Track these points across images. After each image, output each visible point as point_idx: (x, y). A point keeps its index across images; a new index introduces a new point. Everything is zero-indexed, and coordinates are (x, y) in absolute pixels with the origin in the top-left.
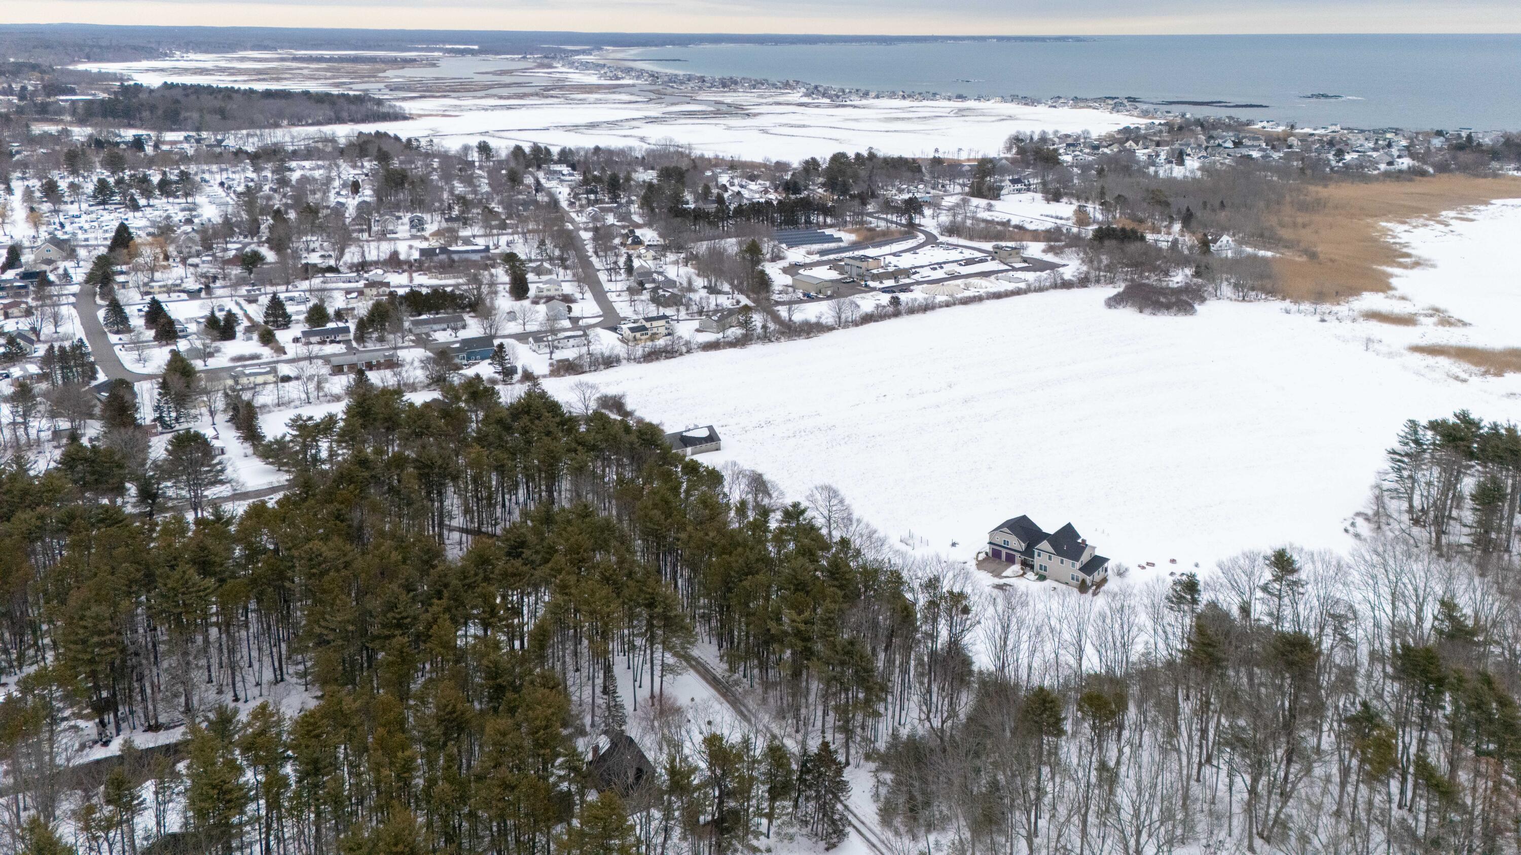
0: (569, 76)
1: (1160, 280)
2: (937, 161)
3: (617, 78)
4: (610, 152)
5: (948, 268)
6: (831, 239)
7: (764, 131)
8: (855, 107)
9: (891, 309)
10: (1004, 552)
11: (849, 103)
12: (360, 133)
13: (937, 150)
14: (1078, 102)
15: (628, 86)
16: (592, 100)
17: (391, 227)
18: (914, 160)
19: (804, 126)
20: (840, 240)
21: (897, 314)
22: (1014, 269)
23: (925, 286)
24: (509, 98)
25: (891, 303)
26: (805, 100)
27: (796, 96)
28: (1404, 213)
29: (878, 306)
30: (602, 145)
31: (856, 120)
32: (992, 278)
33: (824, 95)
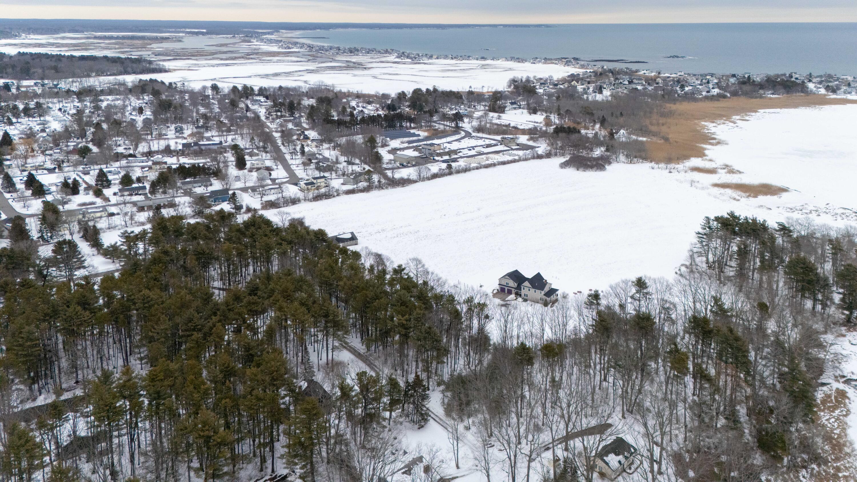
0: (261, 47)
1: (588, 154)
2: (471, 93)
3: (289, 48)
4: (288, 89)
5: (477, 149)
6: (414, 135)
7: (375, 77)
8: (425, 64)
9: (447, 171)
10: (506, 288)
11: (422, 61)
12: (141, 80)
13: (470, 87)
14: (547, 60)
15: (296, 52)
16: (275, 60)
17: (164, 132)
18: (458, 93)
19: (397, 74)
20: (419, 135)
21: (450, 174)
22: (512, 149)
23: (465, 159)
24: (226, 59)
25: (447, 168)
26: (397, 60)
27: (392, 58)
28: (714, 117)
29: (440, 169)
30: (284, 85)
31: (426, 71)
32: (501, 154)
33: (408, 57)
